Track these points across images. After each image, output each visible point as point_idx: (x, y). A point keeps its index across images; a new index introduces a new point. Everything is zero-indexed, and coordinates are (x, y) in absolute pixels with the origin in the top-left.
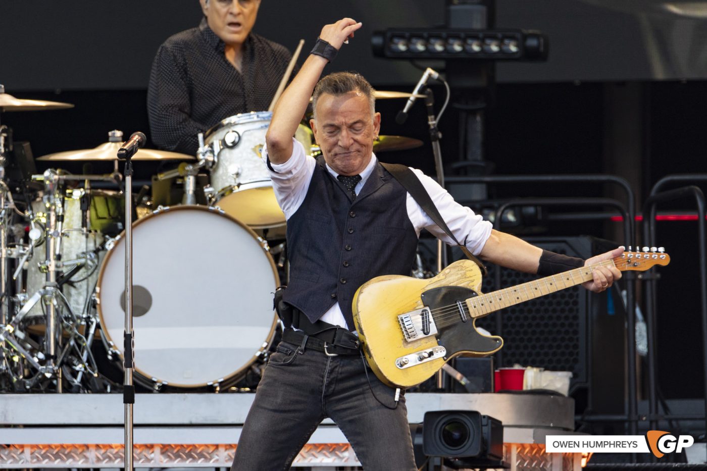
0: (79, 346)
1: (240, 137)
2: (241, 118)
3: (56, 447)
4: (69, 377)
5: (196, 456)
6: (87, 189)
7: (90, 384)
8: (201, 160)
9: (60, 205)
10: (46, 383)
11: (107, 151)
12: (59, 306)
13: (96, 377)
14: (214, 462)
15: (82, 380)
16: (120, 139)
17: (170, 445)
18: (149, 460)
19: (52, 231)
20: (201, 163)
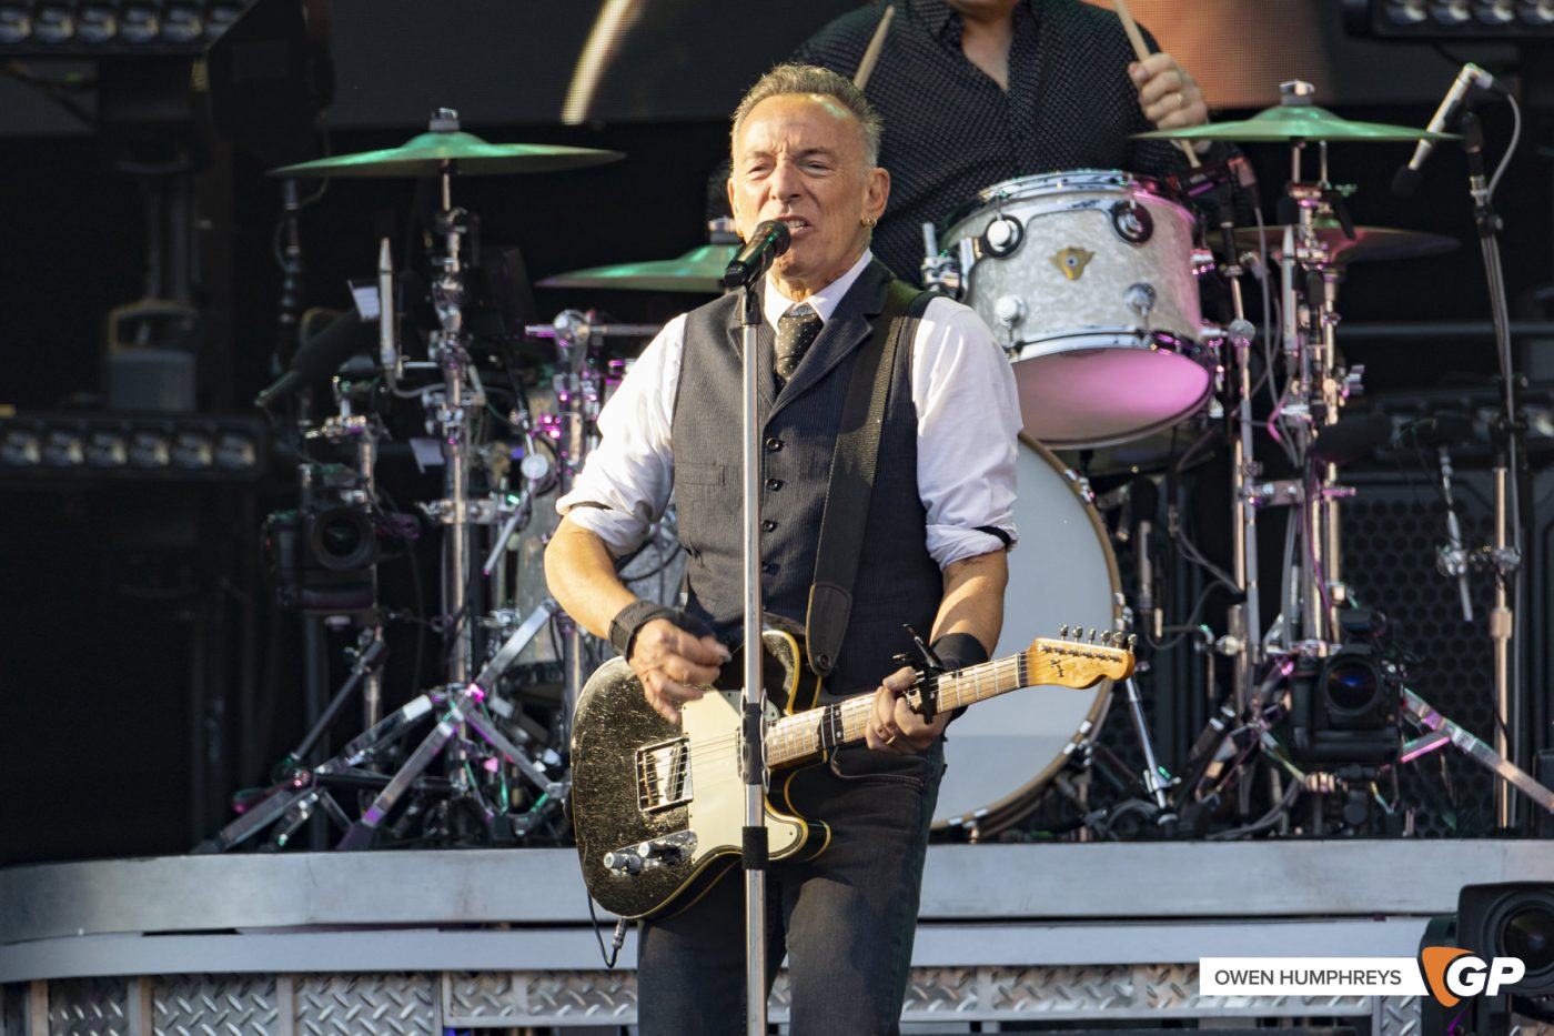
1: (1020, 232)
2: (1025, 187)
5: (923, 993)
9: (593, 396)
14: (966, 1008)
19: (574, 459)
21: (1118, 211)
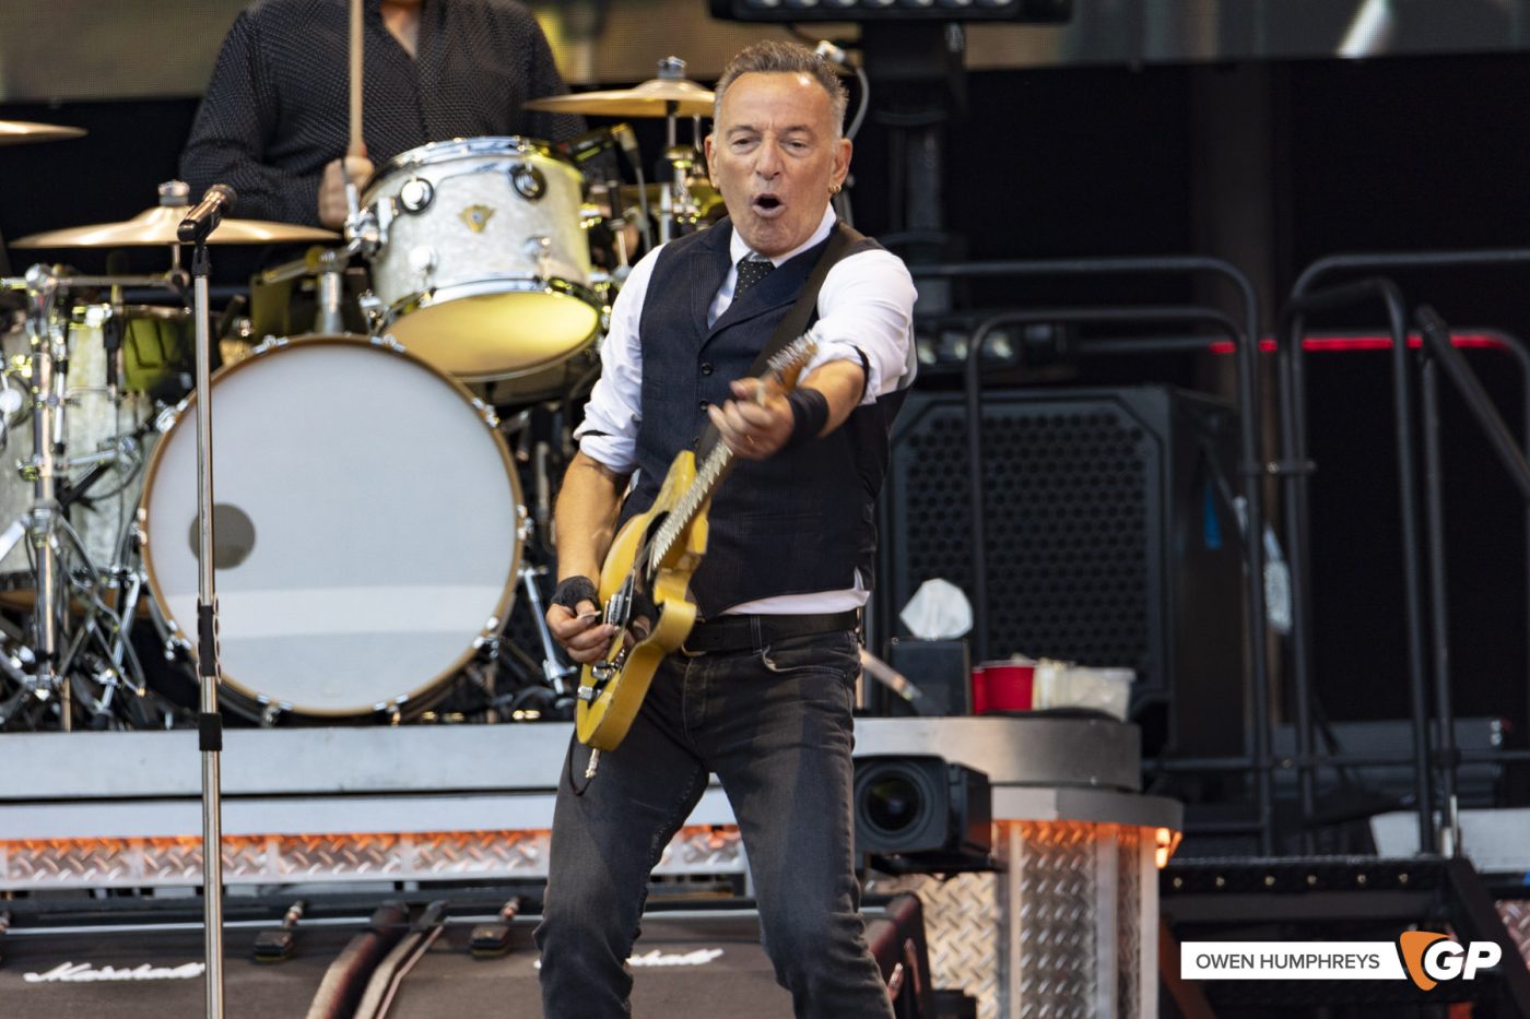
0: (106, 632)
1: (432, 191)
2: (433, 153)
3: (61, 844)
4: (85, 697)
5: (352, 858)
6: (118, 305)
7: (129, 711)
8: (353, 239)
9: (59, 339)
10: (39, 711)
11: (157, 226)
12: (62, 552)
13: (141, 697)
14: (392, 870)
15: (114, 704)
16: (185, 200)
17: (298, 838)
18: (254, 868)
19: (44, 395)
20: (353, 246)
21: (517, 172)
